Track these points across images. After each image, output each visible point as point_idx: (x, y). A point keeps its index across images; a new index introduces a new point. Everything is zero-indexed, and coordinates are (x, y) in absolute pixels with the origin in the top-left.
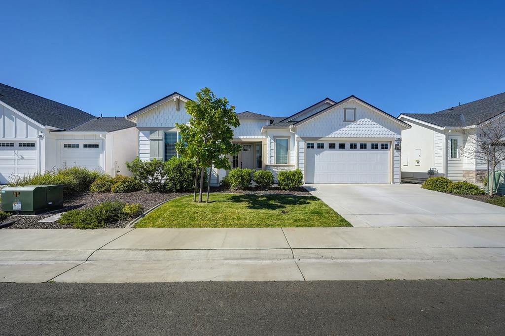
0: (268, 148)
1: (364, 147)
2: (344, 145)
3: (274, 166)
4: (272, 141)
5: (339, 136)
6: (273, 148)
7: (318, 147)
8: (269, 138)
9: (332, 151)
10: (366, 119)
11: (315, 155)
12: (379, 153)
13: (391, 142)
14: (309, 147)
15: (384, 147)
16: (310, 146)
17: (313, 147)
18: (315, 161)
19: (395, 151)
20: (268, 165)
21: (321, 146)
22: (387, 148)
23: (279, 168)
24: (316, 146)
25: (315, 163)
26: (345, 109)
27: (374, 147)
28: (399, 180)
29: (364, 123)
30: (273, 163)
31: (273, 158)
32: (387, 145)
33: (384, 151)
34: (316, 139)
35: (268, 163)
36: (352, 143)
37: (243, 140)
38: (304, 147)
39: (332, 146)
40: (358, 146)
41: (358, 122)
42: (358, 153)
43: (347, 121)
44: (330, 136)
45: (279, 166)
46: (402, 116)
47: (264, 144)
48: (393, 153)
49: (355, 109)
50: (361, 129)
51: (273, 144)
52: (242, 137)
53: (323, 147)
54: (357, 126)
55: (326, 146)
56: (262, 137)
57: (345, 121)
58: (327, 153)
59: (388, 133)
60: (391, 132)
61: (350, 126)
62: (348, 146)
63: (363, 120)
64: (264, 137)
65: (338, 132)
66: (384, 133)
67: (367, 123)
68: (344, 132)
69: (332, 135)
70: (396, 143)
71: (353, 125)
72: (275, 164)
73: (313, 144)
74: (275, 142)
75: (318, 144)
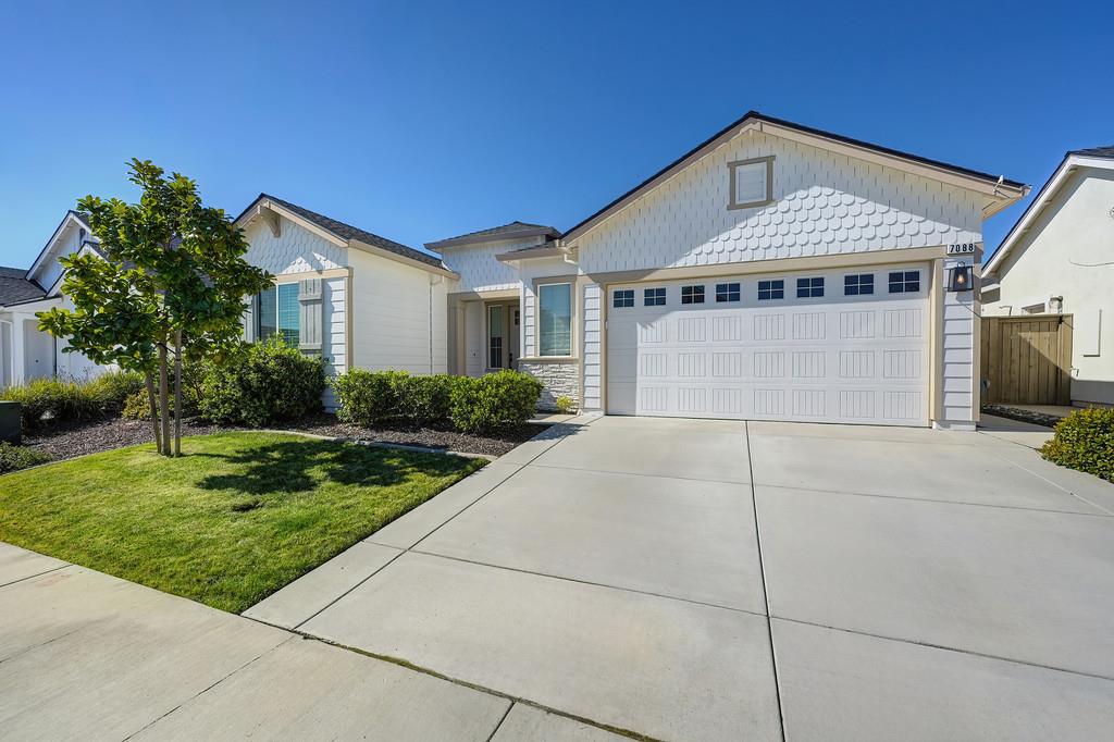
1: (811, 288)
2: (736, 287)
3: (534, 362)
4: (530, 292)
5: (712, 260)
6: (531, 312)
7: (648, 303)
8: (522, 285)
9: (693, 314)
10: (815, 190)
11: (639, 327)
12: (881, 310)
13: (931, 262)
14: (617, 304)
15: (905, 282)
16: (623, 300)
17: (630, 303)
18: (640, 345)
19: (951, 297)
21: (656, 298)
22: (915, 288)
23: (546, 368)
24: (639, 298)
25: (640, 352)
26: (732, 166)
27: (859, 286)
28: (971, 414)
29: (808, 203)
30: (533, 354)
31: (531, 340)
32: (915, 275)
33: (904, 303)
34: (637, 275)
35: (521, 355)
36: (764, 279)
38: (598, 303)
39: (693, 296)
40: (790, 288)
41: (783, 205)
42: (792, 314)
43: (738, 207)
44: (680, 264)
45: (547, 362)
46: (1073, 161)
48: (942, 308)
49: (769, 160)
50: (796, 227)
51: (532, 300)
52: (481, 289)
53: (662, 302)
54: (777, 218)
55: (674, 294)
57: (732, 206)
58: (677, 319)
59: (912, 228)
60: (929, 225)
61: (753, 221)
62: (749, 289)
63: (801, 193)
65: (707, 247)
66: (898, 230)
67: (821, 202)
68: (730, 245)
69: (690, 259)
70: (954, 265)
71: (765, 216)
72: (538, 357)
73: (630, 294)
74: (536, 294)
75: (648, 293)
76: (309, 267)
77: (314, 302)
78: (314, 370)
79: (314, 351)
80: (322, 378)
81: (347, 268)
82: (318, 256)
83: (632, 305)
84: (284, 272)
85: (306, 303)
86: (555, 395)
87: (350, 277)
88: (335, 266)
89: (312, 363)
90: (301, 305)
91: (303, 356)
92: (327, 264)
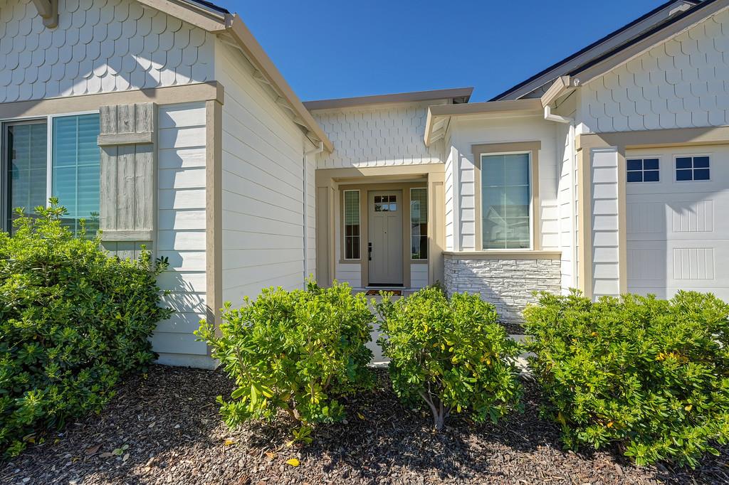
0: (450, 194)
3: (476, 257)
4: (467, 163)
6: (470, 189)
7: (682, 176)
8: (453, 154)
11: (669, 211)
14: (633, 179)
16: (641, 171)
17: (654, 177)
18: (669, 234)
20: (450, 255)
21: (694, 169)
23: (494, 265)
24: (668, 169)
25: (670, 244)
30: (472, 245)
31: (470, 228)
35: (450, 246)
37: (366, 173)
38: (616, 175)
45: (497, 257)
47: (435, 184)
51: (472, 174)
52: (363, 165)
53: (704, 176)
55: (723, 165)
56: (426, 161)
64: (436, 160)
72: (481, 251)
73: (654, 163)
74: (477, 165)
75: (682, 162)
76: (123, 84)
77: (135, 148)
78: (137, 285)
79: (134, 245)
80: (152, 298)
81: (214, 83)
82: (144, 63)
83: (657, 179)
84: (67, 94)
85: (117, 150)
86: (509, 302)
87: (219, 102)
88: (182, 80)
89: (133, 271)
90: (104, 154)
91: (110, 256)
92: (166, 78)
